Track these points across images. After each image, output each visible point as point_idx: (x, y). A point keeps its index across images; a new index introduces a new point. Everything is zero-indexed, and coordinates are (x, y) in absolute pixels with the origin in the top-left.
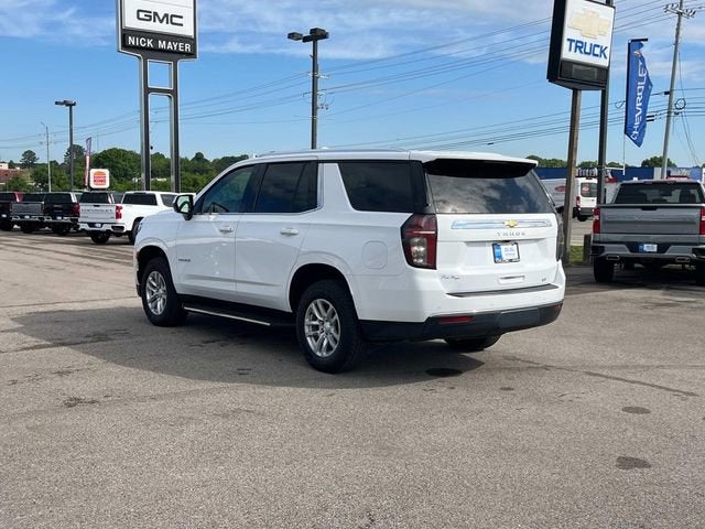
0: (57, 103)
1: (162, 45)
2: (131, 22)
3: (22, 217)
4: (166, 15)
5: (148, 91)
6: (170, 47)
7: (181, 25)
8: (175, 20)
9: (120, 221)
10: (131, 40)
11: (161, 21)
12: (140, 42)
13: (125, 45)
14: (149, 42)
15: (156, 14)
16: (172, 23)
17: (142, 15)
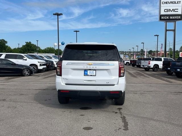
0: (155, 36)
1: (171, 18)
2: (163, 13)
3: (138, 64)
4: (173, 10)
5: (166, 30)
6: (174, 18)
7: (178, 11)
8: (176, 10)
9: (149, 65)
10: (162, 18)
11: (171, 11)
12: (165, 18)
13: (161, 19)
14: (168, 18)
15: (170, 10)
16: (175, 11)
17: (166, 11)
